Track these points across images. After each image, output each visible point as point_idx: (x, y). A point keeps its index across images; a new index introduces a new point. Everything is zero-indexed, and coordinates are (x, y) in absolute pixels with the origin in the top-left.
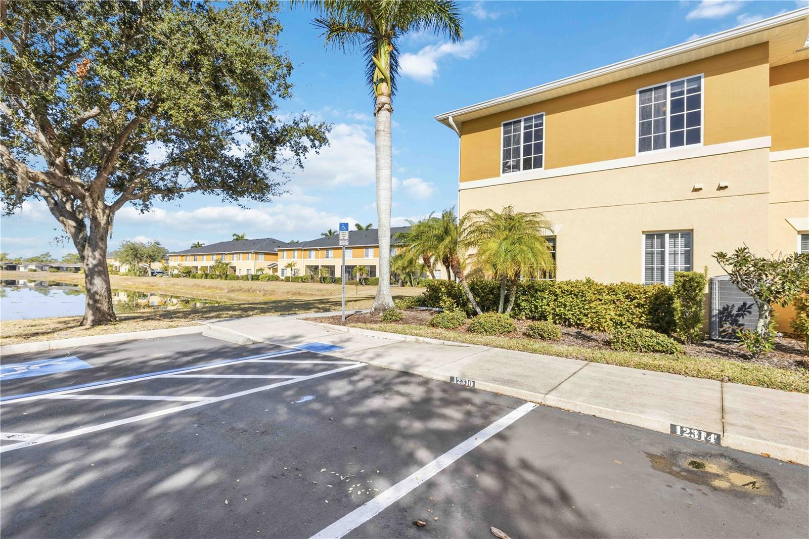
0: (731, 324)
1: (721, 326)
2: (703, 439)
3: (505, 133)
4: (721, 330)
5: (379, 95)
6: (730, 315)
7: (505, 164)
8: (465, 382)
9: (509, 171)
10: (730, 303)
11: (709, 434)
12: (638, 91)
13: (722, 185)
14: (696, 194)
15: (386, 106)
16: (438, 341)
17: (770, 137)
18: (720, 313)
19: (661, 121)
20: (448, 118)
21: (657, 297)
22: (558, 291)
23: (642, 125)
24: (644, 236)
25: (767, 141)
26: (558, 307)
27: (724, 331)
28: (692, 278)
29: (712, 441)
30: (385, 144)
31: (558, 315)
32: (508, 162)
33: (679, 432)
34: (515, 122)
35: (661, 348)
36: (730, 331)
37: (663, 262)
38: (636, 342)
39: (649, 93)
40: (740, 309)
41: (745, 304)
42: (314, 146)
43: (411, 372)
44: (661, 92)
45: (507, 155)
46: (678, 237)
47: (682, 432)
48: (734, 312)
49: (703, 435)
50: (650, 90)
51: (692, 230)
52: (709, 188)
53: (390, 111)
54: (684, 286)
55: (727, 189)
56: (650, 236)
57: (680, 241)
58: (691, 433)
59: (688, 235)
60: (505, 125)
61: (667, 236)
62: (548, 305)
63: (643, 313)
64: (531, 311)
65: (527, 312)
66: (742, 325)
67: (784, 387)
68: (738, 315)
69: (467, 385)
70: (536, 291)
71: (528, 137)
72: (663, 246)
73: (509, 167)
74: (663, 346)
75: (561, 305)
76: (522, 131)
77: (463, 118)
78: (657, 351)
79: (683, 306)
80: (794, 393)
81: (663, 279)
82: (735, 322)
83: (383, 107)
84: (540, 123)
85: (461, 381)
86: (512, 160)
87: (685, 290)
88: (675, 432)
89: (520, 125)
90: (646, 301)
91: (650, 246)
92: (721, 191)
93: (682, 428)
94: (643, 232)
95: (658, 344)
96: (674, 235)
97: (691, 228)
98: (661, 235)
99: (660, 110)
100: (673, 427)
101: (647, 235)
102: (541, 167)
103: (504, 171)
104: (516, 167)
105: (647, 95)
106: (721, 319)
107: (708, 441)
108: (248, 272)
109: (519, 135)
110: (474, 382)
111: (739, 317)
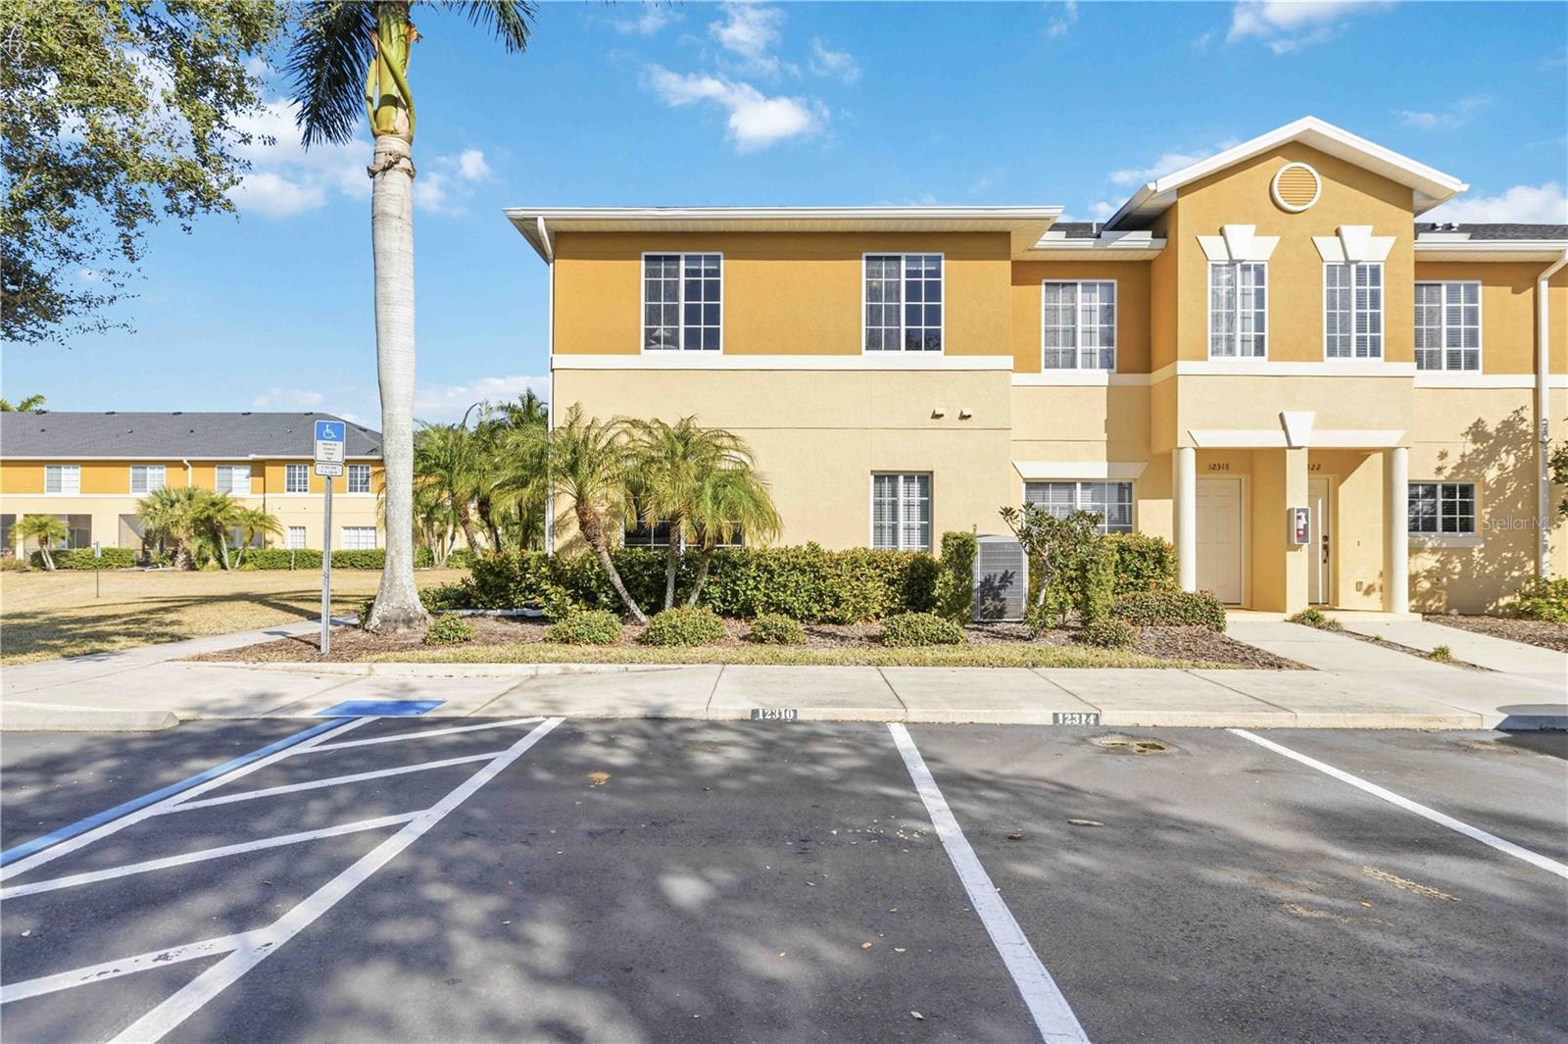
0: (993, 599)
1: (983, 603)
2: (1083, 722)
3: (649, 273)
4: (983, 607)
5: (386, 132)
6: (992, 588)
7: (649, 333)
8: (780, 713)
9: (658, 346)
10: (992, 572)
11: (1088, 716)
12: (864, 255)
13: (965, 413)
14: (936, 423)
15: (404, 163)
16: (614, 667)
17: (1011, 358)
18: (983, 585)
19: (894, 309)
20: (536, 219)
21: (913, 568)
22: (774, 565)
23: (870, 309)
24: (872, 478)
25: (1007, 361)
26: (774, 590)
27: (985, 609)
28: (967, 540)
29: (1092, 722)
30: (403, 248)
31: (773, 604)
32: (655, 330)
33: (1061, 722)
34: (667, 258)
35: (946, 638)
36: (992, 609)
37: (894, 516)
38: (917, 633)
39: (878, 263)
40: (1002, 580)
41: (1007, 572)
42: (174, 209)
43: (671, 716)
44: (893, 265)
45: (652, 315)
46: (914, 482)
47: (1065, 719)
48: (996, 584)
49: (1084, 717)
50: (880, 258)
51: (932, 473)
52: (951, 417)
53: (411, 174)
54: (957, 550)
55: (969, 419)
56: (879, 477)
57: (916, 487)
58: (1073, 719)
59: (925, 479)
60: (648, 258)
61: (901, 478)
62: (756, 588)
63: (897, 591)
64: (724, 601)
65: (717, 604)
66: (1004, 599)
67: (1083, 664)
68: (1000, 588)
69: (783, 717)
70: (735, 566)
71: (692, 291)
72: (894, 493)
73: (658, 340)
74: (948, 635)
75: (778, 588)
76: (682, 279)
77: (563, 227)
78: (943, 642)
79: (955, 578)
80: (1091, 669)
81: (895, 541)
82: (996, 596)
83: (397, 162)
84: (713, 270)
85: (772, 713)
86: (662, 327)
87: (959, 557)
88: (1058, 722)
89: (678, 265)
90: (900, 575)
91: (879, 493)
92: (964, 421)
93: (1064, 715)
94: (872, 472)
95: (943, 631)
96: (909, 477)
97: (930, 470)
98: (893, 477)
99: (893, 292)
100: (1055, 715)
101: (876, 477)
102: (718, 349)
103: (648, 346)
104: (671, 342)
105: (875, 266)
106: (982, 593)
107: (1088, 724)
109: (677, 283)
110: (795, 711)
111: (1001, 589)
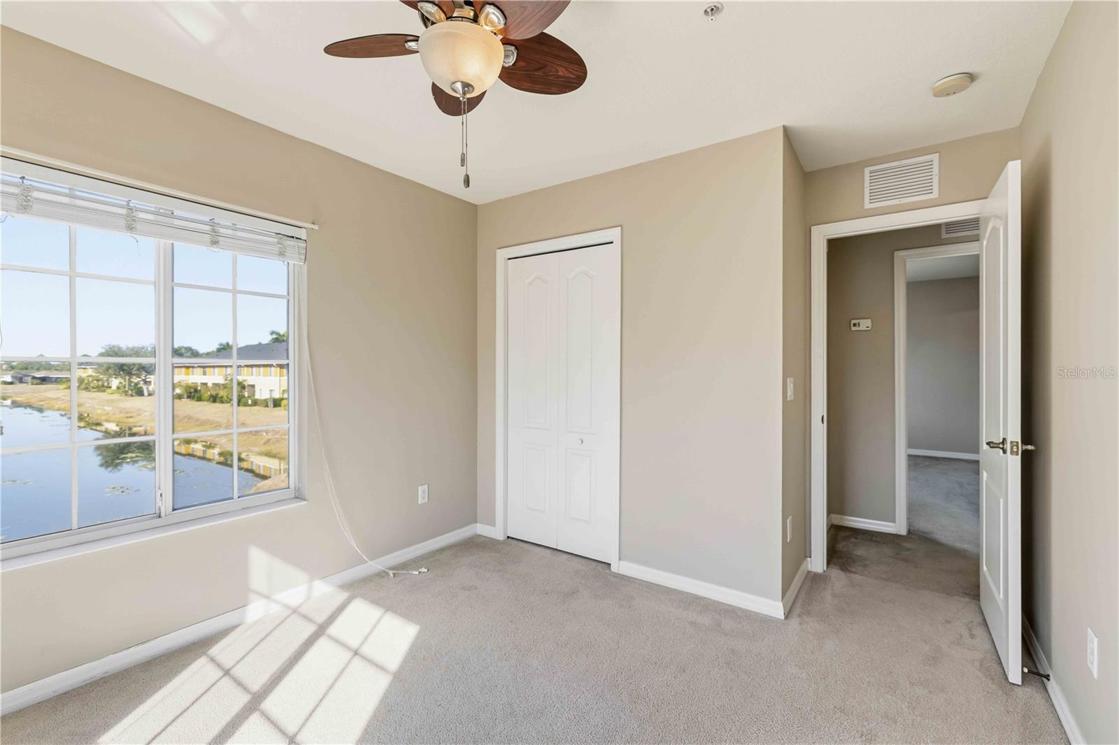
108: (271, 394)
